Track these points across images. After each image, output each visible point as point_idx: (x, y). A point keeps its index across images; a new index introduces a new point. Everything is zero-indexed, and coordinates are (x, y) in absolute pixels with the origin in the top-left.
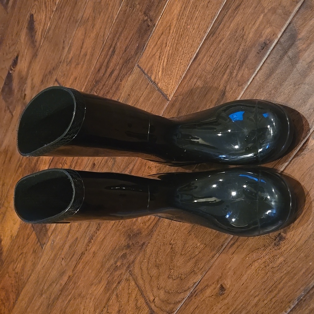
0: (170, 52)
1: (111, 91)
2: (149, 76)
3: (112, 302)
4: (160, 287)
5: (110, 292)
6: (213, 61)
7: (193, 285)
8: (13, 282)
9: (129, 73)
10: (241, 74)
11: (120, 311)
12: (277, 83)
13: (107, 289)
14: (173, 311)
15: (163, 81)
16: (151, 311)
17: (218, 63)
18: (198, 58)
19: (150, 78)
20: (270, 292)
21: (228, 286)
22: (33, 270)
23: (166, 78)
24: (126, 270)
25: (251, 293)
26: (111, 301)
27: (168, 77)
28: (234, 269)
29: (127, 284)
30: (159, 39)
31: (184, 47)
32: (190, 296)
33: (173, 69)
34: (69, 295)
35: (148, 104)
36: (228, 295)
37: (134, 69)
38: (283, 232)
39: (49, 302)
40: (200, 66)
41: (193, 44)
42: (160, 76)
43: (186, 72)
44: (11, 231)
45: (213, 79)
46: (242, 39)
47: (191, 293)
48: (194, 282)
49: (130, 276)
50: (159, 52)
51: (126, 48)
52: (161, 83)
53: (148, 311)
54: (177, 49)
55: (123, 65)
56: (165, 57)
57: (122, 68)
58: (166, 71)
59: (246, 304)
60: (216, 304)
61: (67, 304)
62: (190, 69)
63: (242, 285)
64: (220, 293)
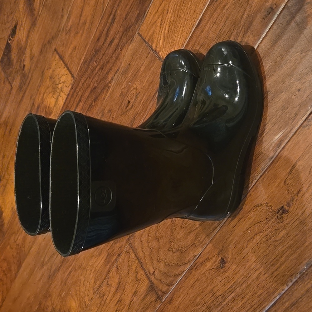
0: (172, 18)
1: (111, 61)
2: (150, 44)
3: (113, 274)
4: (160, 259)
5: (110, 264)
6: (216, 28)
7: (194, 258)
8: (14, 254)
9: (129, 41)
10: (245, 41)
11: (120, 282)
12: (283, 50)
13: (107, 261)
14: (173, 283)
15: (164, 49)
16: (151, 283)
17: (221, 30)
18: (201, 25)
19: (150, 46)
20: (272, 265)
21: (229, 260)
22: (34, 242)
23: (168, 46)
24: (127, 243)
25: (253, 266)
26: (111, 273)
27: (170, 45)
28: (235, 242)
29: (127, 257)
30: (160, 5)
31: (186, 13)
32: (190, 269)
33: (175, 37)
34: (70, 267)
35: (149, 74)
36: (229, 268)
37: (135, 37)
38: (286, 205)
39: (50, 273)
40: (203, 33)
41: (195, 10)
42: (161, 44)
43: (188, 40)
44: (12, 203)
46: (247, 4)
47: (192, 265)
48: (194, 255)
49: (130, 248)
50: (160, 19)
51: (126, 15)
52: (162, 52)
53: (148, 283)
54: (179, 16)
55: (124, 33)
56: (166, 25)
57: (123, 37)
58: (168, 39)
59: (247, 278)
60: (216, 278)
61: (68, 275)
62: (192, 36)
63: (243, 258)
64: (220, 266)
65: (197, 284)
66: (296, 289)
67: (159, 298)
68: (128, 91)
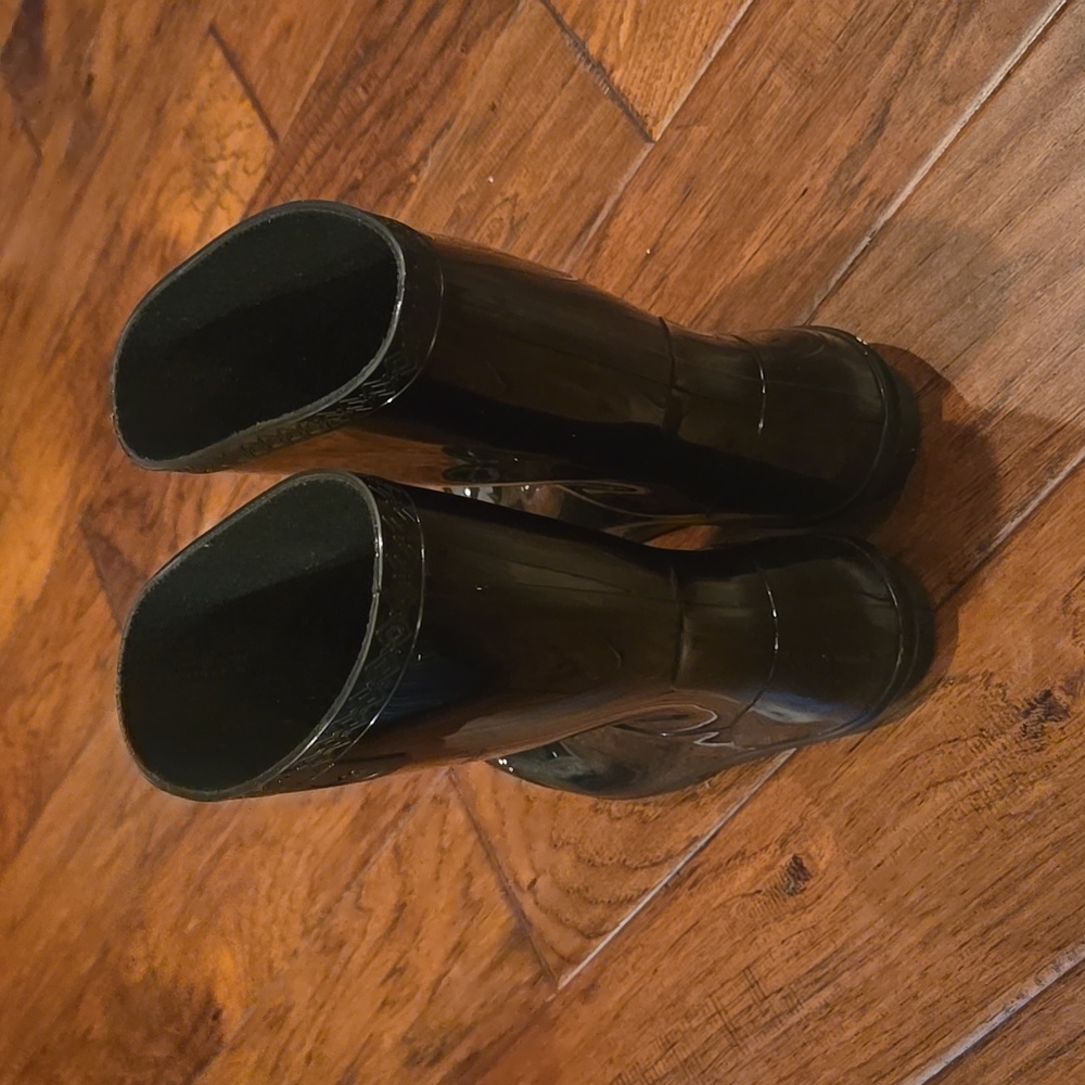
1: (422, 87)
2: (582, 38)
3: (379, 873)
4: (558, 840)
5: (371, 836)
7: (689, 847)
8: (20, 764)
11: (404, 905)
13: (361, 825)
15: (635, 59)
16: (520, 921)
19: (580, 46)
20: (986, 904)
21: (822, 865)
22: (92, 731)
23: (649, 50)
25: (912, 898)
26: (375, 868)
27: (657, 45)
28: (852, 805)
29: (435, 817)
32: (670, 885)
33: (678, 17)
35: (566, 150)
36: (819, 897)
38: (1061, 688)
39: (147, 845)
40: (791, 11)
42: (622, 40)
43: (729, 32)
44: (19, 583)
45: (841, 67)
47: (678, 873)
48: (690, 836)
49: (451, 787)
52: (626, 69)
53: (509, 919)
58: (651, 23)
59: (887, 938)
60: (770, 925)
61: (211, 860)
62: (746, 21)
63: (879, 866)
64: (788, 886)
65: (694, 942)
66: (1073, 1000)
67: (547, 975)
68: (480, 208)
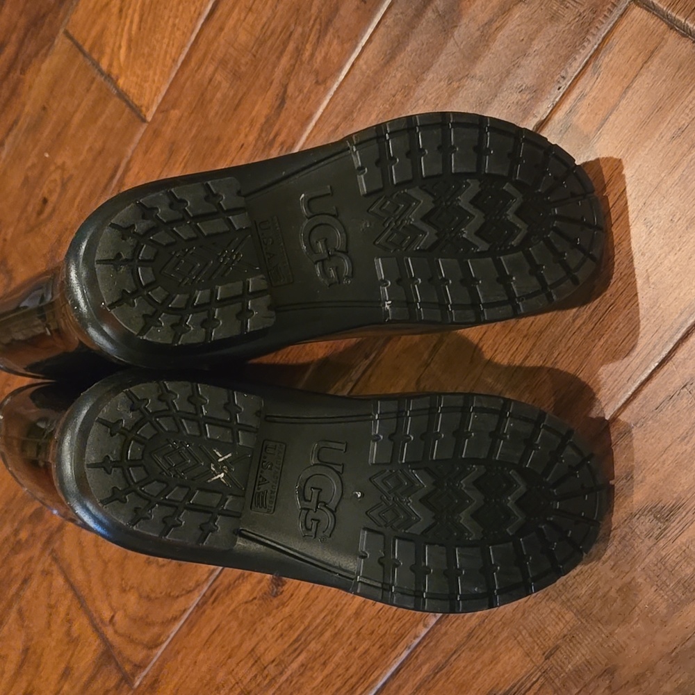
4: (126, 586)
6: (254, 21)
7: (209, 576)
9: (44, 51)
10: (323, 54)
12: (408, 75)
15: (131, 71)
16: (107, 646)
17: (266, 27)
18: (218, 14)
19: (96, 64)
23: (139, 64)
24: (43, 550)
27: (144, 61)
29: (44, 585)
32: (200, 604)
33: (155, 42)
36: (292, 595)
40: (223, 34)
42: (122, 59)
43: (187, 49)
45: (256, 66)
47: (204, 595)
49: (53, 563)
52: (126, 77)
53: (99, 645)
57: (26, 40)
59: (335, 614)
60: (263, 619)
62: (198, 41)
64: (272, 592)
65: (218, 639)
66: (446, 633)
67: (127, 679)
68: (42, 174)
